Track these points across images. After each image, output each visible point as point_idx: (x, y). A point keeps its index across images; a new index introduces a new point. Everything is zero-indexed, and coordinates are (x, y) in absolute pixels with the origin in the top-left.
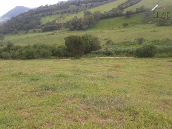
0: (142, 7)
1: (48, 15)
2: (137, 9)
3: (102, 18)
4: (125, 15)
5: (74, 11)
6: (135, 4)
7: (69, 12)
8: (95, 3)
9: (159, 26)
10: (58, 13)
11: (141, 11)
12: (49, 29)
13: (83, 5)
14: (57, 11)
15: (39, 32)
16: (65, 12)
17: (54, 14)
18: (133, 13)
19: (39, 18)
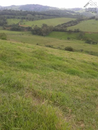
0: (78, 29)
1: (12, 18)
2: (75, 30)
3: (53, 31)
4: (68, 32)
5: (30, 19)
6: (73, 25)
7: (27, 19)
8: (45, 16)
9: (87, 43)
10: (19, 18)
11: (77, 31)
12: (16, 30)
13: (37, 15)
14: (18, 16)
15: (8, 30)
16: (24, 18)
17: (16, 18)
18: (72, 32)
19: (5, 19)
